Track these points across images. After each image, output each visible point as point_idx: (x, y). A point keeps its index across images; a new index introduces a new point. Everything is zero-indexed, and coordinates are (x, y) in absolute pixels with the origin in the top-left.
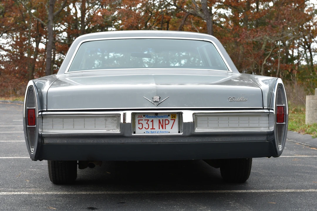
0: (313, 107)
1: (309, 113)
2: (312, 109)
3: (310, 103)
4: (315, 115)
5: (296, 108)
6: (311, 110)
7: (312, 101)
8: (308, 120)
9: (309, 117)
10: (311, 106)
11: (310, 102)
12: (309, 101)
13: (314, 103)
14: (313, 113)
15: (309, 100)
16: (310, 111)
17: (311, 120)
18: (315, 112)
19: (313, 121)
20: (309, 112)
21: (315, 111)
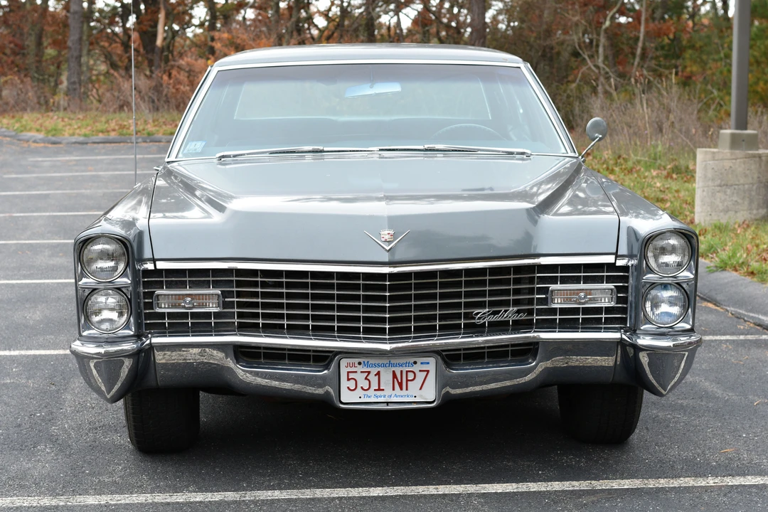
0: (713, 180)
1: (705, 193)
2: (710, 183)
3: (705, 168)
4: (719, 199)
5: (677, 164)
6: (708, 186)
7: (711, 162)
8: (702, 212)
9: (704, 205)
10: (709, 175)
11: (706, 166)
12: (704, 163)
13: (716, 169)
14: (713, 194)
15: (705, 161)
16: (706, 189)
17: (708, 212)
18: (718, 192)
19: (713, 214)
20: (703, 191)
21: (718, 188)
